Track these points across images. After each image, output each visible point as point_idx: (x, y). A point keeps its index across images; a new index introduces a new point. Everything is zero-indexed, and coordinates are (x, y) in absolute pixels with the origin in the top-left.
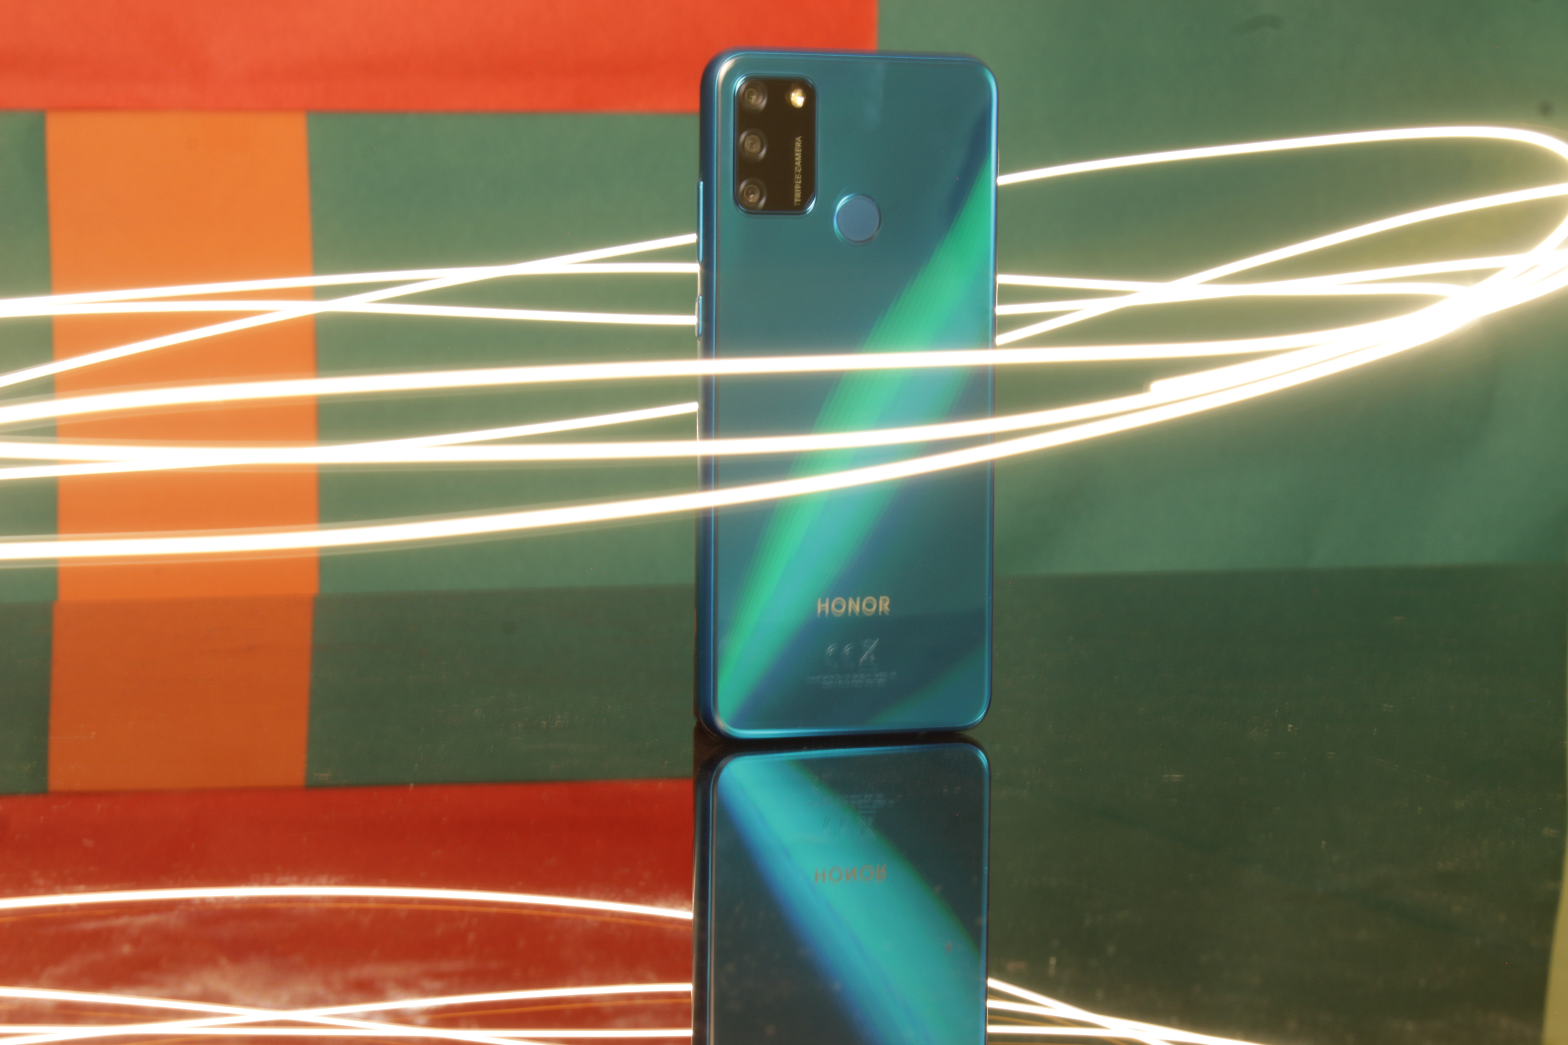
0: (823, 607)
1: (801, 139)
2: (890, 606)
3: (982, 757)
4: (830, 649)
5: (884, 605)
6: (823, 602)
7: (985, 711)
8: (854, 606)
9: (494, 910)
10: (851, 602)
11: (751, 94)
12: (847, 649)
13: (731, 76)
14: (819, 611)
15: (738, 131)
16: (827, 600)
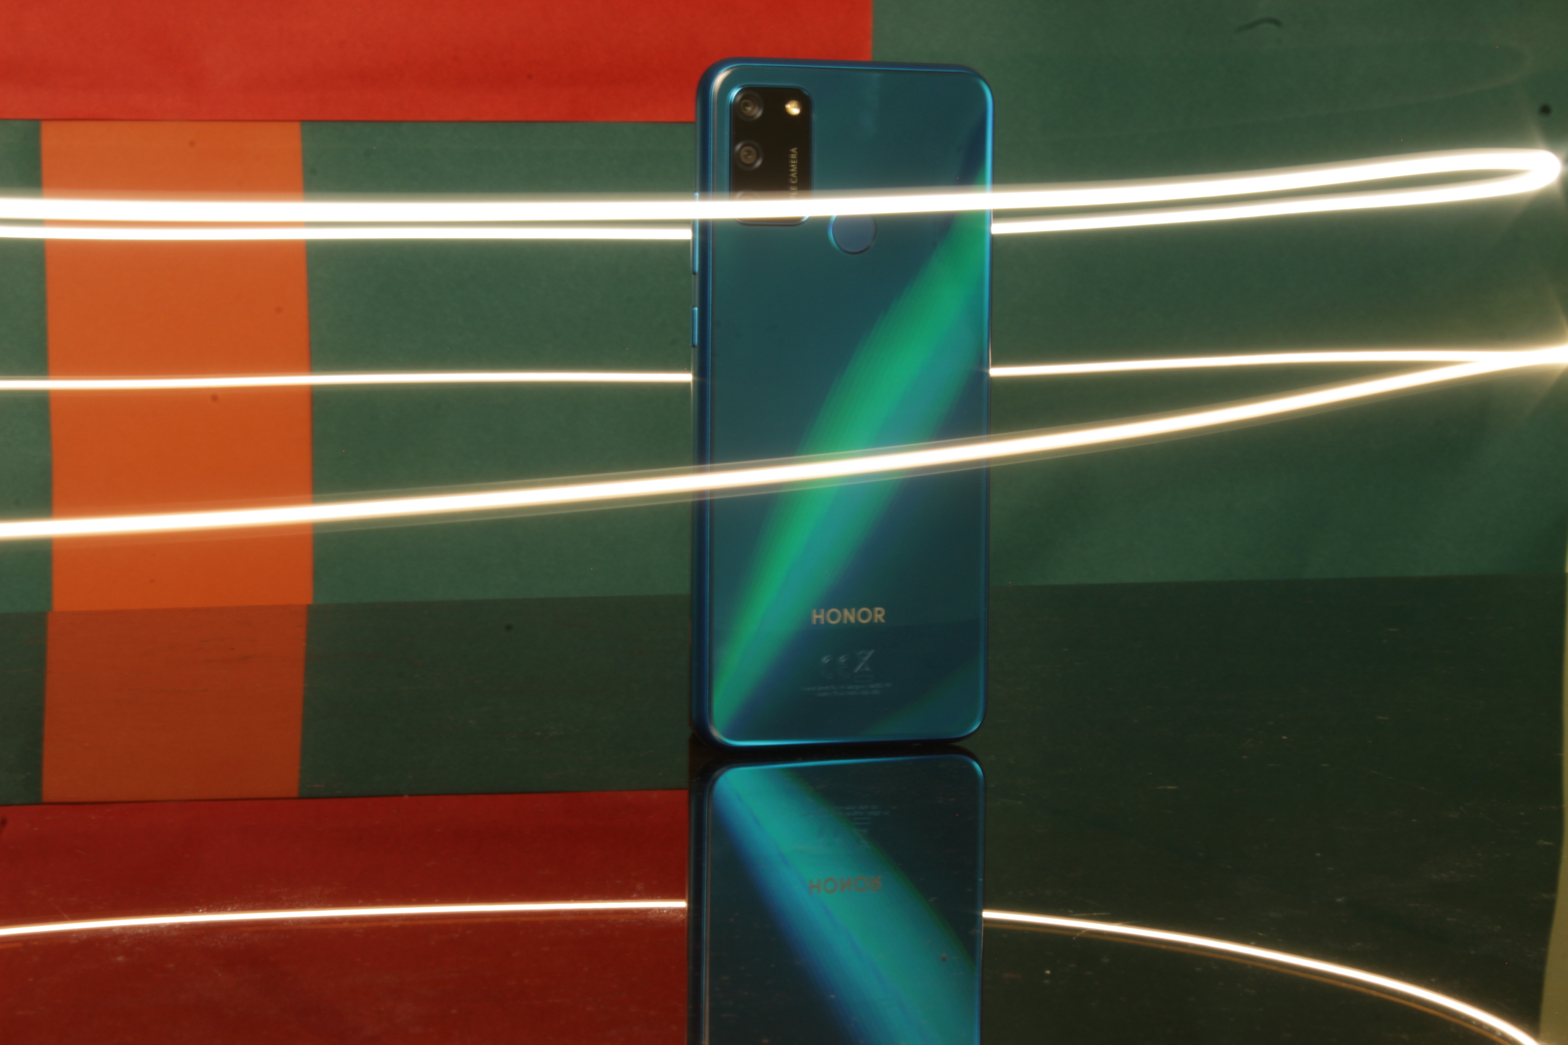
0: (819, 617)
1: (797, 150)
2: (884, 617)
3: (977, 766)
4: (825, 660)
5: (879, 615)
6: (818, 613)
7: (980, 723)
8: (849, 616)
9: (488, 920)
10: (846, 612)
11: (747, 105)
12: (842, 659)
13: (727, 85)
14: (814, 622)
15: (734, 141)
16: (823, 611)
